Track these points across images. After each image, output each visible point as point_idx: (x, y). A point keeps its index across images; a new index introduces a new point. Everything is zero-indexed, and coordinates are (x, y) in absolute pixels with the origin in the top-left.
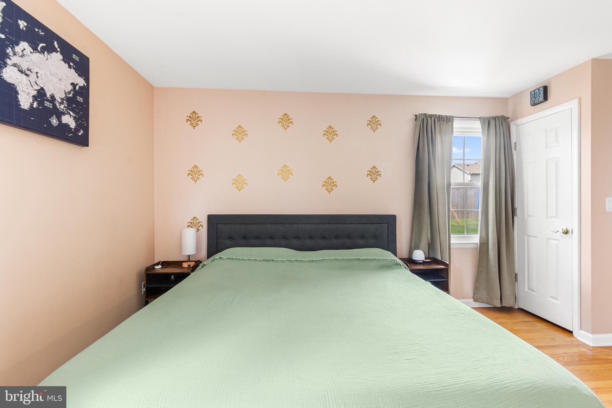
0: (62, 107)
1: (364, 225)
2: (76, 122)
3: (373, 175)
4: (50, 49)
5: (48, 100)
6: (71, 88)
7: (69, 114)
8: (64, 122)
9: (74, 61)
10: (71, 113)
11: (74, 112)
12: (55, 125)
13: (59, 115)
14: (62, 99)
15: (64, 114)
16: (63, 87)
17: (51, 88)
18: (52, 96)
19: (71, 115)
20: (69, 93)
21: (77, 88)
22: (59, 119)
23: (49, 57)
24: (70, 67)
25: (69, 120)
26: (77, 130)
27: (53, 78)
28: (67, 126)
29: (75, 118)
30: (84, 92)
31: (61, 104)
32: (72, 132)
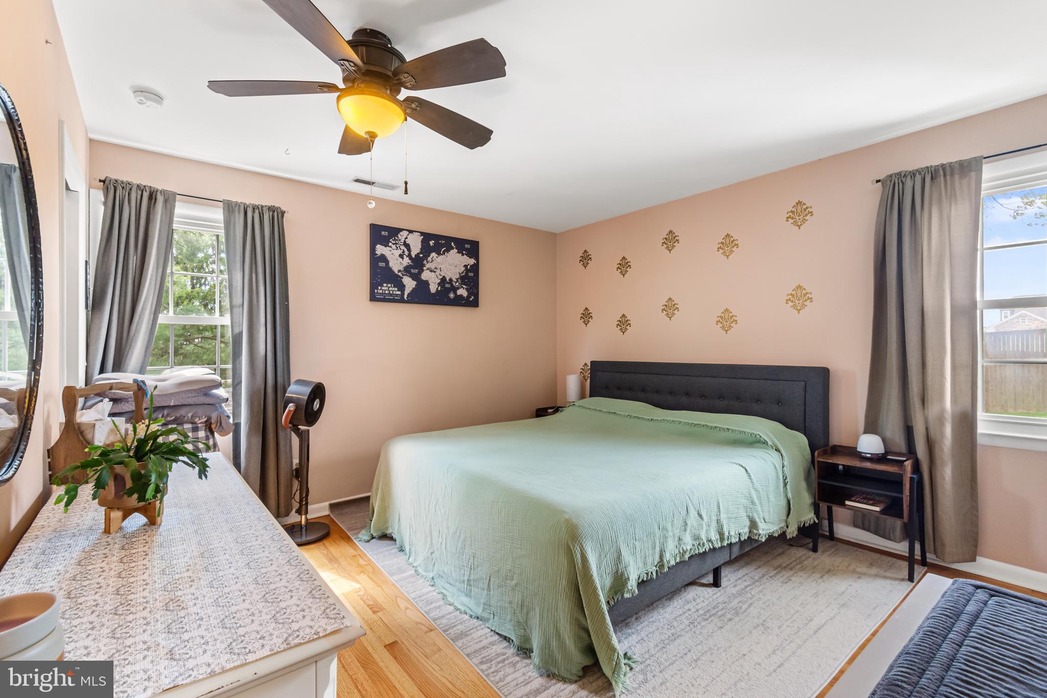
0: (457, 284)
1: (762, 382)
2: (468, 292)
3: (797, 301)
4: (449, 249)
5: (448, 283)
6: (463, 269)
7: (463, 287)
8: (458, 294)
9: (466, 249)
10: (464, 286)
11: (466, 285)
12: (452, 298)
13: (455, 289)
14: (457, 279)
15: (458, 288)
16: (458, 271)
17: (450, 274)
18: (451, 280)
19: (463, 288)
20: (463, 273)
21: (469, 267)
22: (455, 293)
23: (448, 255)
24: (463, 255)
25: (463, 292)
26: (468, 297)
27: (451, 267)
28: (461, 296)
29: (467, 289)
30: (475, 268)
31: (456, 282)
32: (464, 300)
